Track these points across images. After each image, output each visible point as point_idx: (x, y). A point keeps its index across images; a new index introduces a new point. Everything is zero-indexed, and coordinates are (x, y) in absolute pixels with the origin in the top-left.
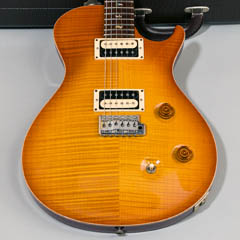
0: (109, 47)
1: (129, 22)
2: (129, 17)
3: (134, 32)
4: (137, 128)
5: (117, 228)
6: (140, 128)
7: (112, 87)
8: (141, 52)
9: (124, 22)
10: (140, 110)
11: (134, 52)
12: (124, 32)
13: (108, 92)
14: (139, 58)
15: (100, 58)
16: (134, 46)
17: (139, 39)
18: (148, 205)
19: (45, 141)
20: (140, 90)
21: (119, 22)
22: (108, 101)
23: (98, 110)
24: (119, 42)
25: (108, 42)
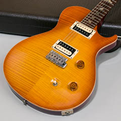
0: (79, 27)
1: (96, 22)
2: (97, 20)
3: (94, 27)
6: (63, 64)
7: (66, 42)
8: (90, 36)
9: (93, 21)
10: (70, 58)
11: (88, 34)
13: (63, 43)
14: (88, 38)
15: (72, 29)
16: (90, 32)
17: (94, 31)
18: (42, 97)
20: (77, 50)
21: (91, 20)
22: (60, 46)
23: (54, 48)
24: (85, 27)
25: (80, 25)
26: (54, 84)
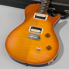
0: (38, 16)
1: (46, 10)
2: (46, 9)
3: (46, 13)
4: (38, 38)
5: (25, 64)
7: (35, 26)
8: (46, 19)
9: (44, 10)
10: (41, 34)
12: (43, 12)
13: (33, 27)
14: (45, 20)
15: (35, 18)
16: (45, 17)
17: (47, 15)
18: (35, 59)
19: (13, 36)
20: (42, 28)
22: (33, 29)
23: (30, 31)
24: (41, 15)
25: (38, 14)
26: (38, 50)
